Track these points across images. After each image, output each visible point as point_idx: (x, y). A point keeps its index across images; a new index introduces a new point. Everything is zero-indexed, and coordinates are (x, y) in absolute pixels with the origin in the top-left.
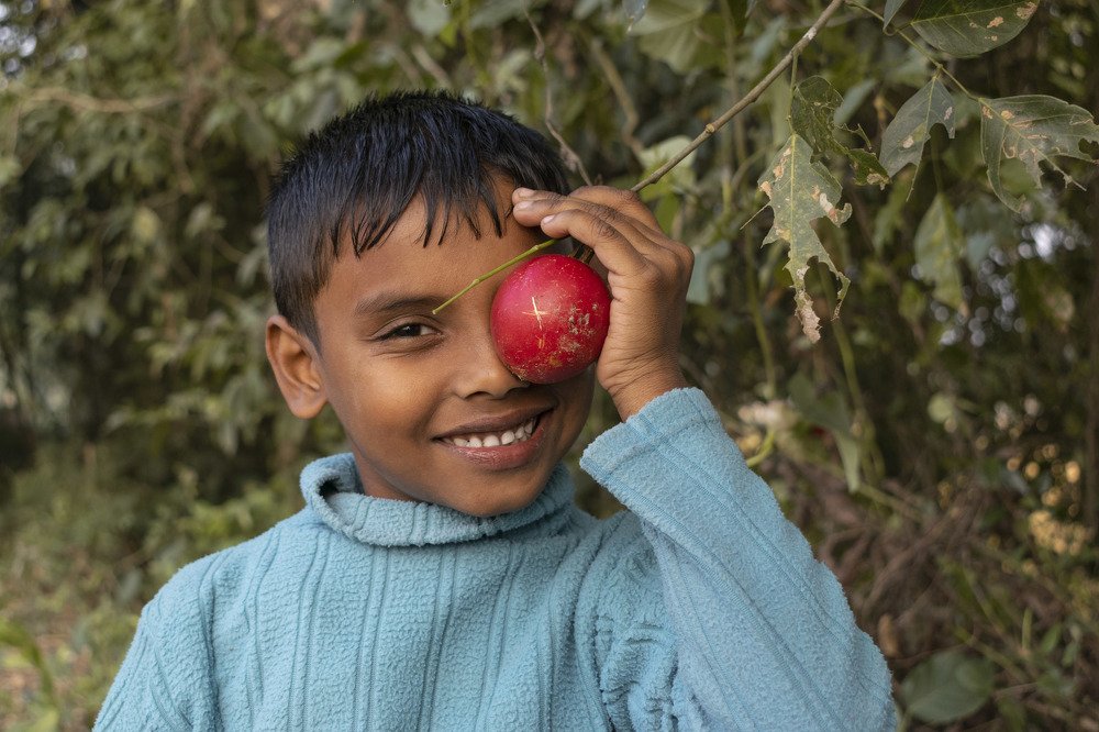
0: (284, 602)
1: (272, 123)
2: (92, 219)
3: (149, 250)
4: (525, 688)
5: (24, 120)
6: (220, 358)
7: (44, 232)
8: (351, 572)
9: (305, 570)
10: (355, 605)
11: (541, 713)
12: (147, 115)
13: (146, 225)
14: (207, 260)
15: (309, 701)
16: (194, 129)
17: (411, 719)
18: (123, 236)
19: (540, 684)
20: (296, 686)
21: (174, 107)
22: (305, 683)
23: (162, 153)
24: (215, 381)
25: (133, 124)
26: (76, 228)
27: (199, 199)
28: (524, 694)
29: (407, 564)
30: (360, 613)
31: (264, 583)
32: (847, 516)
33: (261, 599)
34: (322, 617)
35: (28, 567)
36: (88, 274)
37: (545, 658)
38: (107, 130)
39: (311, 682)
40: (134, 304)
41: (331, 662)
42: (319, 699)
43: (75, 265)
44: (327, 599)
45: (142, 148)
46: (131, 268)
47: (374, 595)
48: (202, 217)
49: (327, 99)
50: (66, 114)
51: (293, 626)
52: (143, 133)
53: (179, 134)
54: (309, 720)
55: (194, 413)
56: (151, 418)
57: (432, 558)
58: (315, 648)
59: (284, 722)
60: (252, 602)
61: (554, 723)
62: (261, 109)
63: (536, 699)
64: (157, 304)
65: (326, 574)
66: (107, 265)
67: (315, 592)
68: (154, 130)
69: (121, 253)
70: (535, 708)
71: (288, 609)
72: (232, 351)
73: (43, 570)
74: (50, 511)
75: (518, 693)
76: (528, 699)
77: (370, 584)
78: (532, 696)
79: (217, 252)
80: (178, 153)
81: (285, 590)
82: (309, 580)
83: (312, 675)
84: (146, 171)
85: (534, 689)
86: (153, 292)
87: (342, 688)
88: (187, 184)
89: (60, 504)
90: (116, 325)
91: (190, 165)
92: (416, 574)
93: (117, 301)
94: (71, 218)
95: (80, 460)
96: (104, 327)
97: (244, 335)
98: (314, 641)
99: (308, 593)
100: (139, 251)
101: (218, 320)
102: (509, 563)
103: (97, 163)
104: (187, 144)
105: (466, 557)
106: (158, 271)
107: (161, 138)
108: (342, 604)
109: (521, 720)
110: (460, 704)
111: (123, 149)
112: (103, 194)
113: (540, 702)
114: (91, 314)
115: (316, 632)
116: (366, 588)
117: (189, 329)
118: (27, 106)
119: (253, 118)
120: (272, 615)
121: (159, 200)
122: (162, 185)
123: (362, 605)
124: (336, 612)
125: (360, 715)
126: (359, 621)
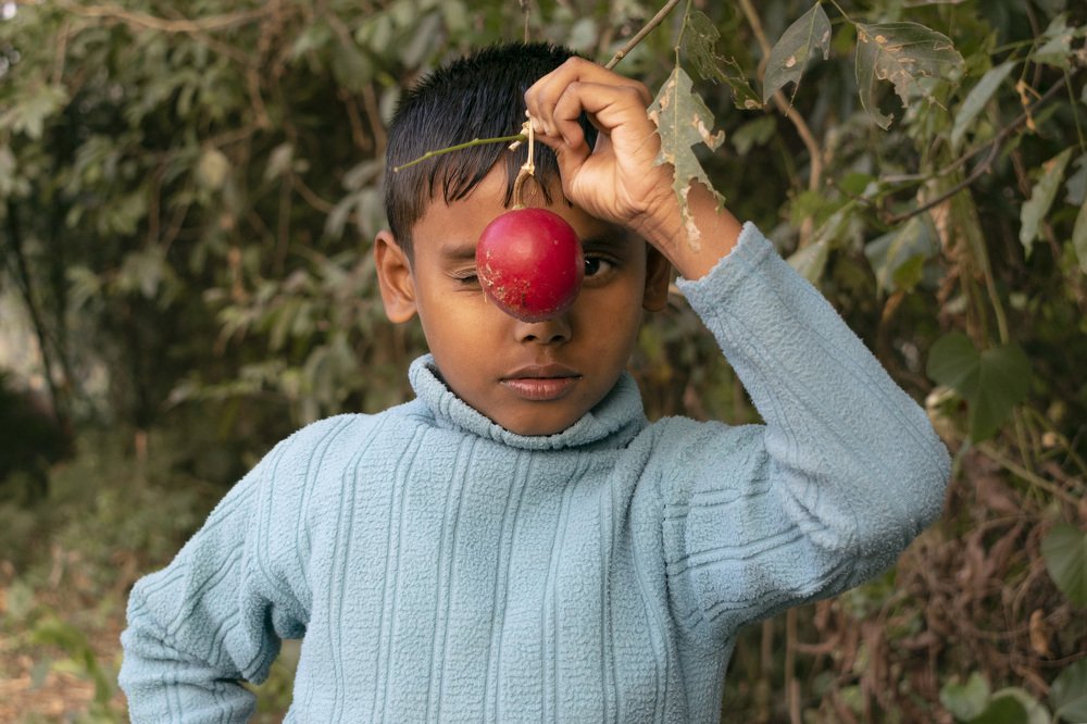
0: (380, 478)
1: (365, 49)
2: (149, 159)
3: (217, 195)
4: (589, 564)
5: (72, 40)
6: (302, 326)
7: (93, 174)
8: (439, 455)
9: (402, 451)
10: (439, 485)
11: (602, 586)
12: (216, 36)
13: (213, 167)
14: (286, 210)
15: (401, 568)
16: (272, 55)
17: (487, 585)
18: (185, 179)
19: (602, 561)
20: (391, 554)
21: (250, 27)
22: (398, 552)
23: (234, 82)
24: (294, 352)
25: (201, 47)
26: (130, 169)
27: (278, 139)
28: (588, 569)
29: (489, 455)
30: (444, 494)
31: (365, 456)
32: (1000, 501)
33: (360, 471)
34: (412, 495)
35: (67, 575)
36: (143, 223)
37: (607, 540)
38: (169, 54)
39: (403, 552)
40: (197, 261)
41: (418, 535)
42: (409, 566)
43: (128, 213)
44: (417, 479)
45: (212, 74)
46: (195, 218)
47: (456, 477)
48: (282, 157)
49: (431, 23)
50: (121, 34)
51: (387, 500)
52: (212, 59)
53: (255, 60)
54: (400, 583)
55: (270, 388)
56: (220, 392)
57: (511, 454)
58: (405, 522)
59: (381, 583)
60: (352, 471)
61: (613, 596)
62: (353, 34)
63: (598, 574)
64: (224, 263)
65: (418, 456)
66: (165, 215)
67: (408, 472)
68: (225, 54)
69: (185, 199)
70: (598, 582)
71: (384, 485)
72: (314, 316)
73: (85, 581)
74: (94, 510)
75: (584, 569)
76: (592, 573)
77: (454, 467)
78: (595, 571)
79: (298, 199)
80: (253, 82)
81: (382, 468)
82: (403, 462)
83: (404, 546)
84: (217, 103)
85: (597, 565)
86: (220, 248)
87: (428, 558)
88: (264, 119)
89: (105, 500)
90: (175, 288)
91: (266, 96)
92: (495, 465)
93: (177, 257)
94: (124, 159)
95: (129, 451)
96: (161, 286)
97: (330, 297)
98: (405, 516)
99: (400, 473)
100: (204, 197)
101: (300, 279)
102: (576, 469)
103: (158, 92)
104: (265, 71)
105: (540, 459)
106: (227, 222)
107: (233, 63)
108: (429, 484)
109: (585, 591)
110: (531, 575)
111: (189, 76)
112: (164, 129)
113: (602, 577)
114: (147, 273)
115: (406, 507)
116: (451, 470)
117: (266, 290)
118: (79, 24)
119: (346, 43)
120: (368, 487)
121: (227, 137)
122: (234, 119)
123: (446, 486)
124: (423, 492)
125: (443, 582)
126: (443, 500)
